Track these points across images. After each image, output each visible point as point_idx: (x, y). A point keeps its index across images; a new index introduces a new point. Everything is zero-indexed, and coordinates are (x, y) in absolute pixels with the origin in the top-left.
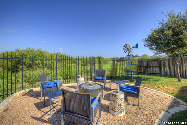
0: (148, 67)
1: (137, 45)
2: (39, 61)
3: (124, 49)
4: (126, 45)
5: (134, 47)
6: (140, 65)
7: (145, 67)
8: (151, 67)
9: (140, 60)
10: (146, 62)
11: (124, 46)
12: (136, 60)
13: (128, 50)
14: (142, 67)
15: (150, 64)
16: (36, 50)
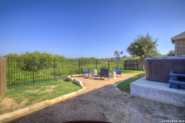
0: (130, 65)
1: (122, 52)
2: (48, 62)
3: (115, 54)
4: (116, 51)
5: (120, 53)
6: (125, 64)
7: (129, 65)
8: (132, 65)
9: (125, 60)
10: (129, 62)
11: (115, 52)
12: (123, 60)
13: (117, 54)
14: (127, 65)
15: (132, 63)
16: (42, 53)
